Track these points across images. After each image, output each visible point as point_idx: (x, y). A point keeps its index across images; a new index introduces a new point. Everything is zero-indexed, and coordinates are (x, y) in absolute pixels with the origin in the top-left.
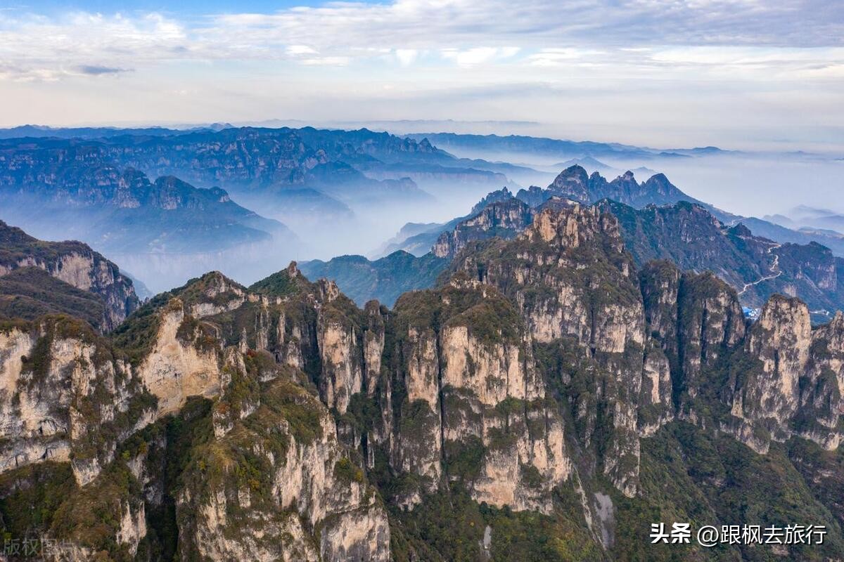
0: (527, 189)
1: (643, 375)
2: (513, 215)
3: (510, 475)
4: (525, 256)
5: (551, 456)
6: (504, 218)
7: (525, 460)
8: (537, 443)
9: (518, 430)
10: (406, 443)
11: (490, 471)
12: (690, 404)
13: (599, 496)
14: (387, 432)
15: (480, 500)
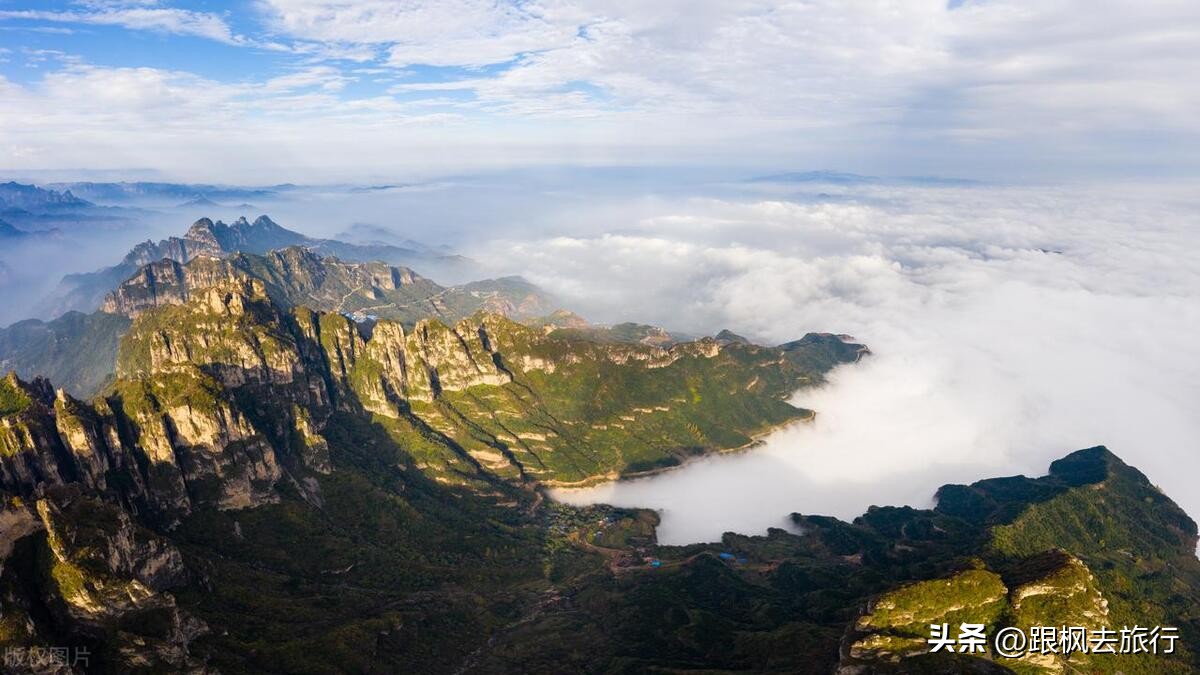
0: (167, 239)
1: (310, 393)
2: (167, 272)
3: (245, 490)
4: (204, 326)
5: (268, 468)
6: (160, 275)
7: (253, 478)
8: (257, 464)
9: (243, 461)
10: (159, 493)
11: (229, 491)
12: (342, 400)
13: (307, 480)
14: (141, 489)
15: (225, 510)
